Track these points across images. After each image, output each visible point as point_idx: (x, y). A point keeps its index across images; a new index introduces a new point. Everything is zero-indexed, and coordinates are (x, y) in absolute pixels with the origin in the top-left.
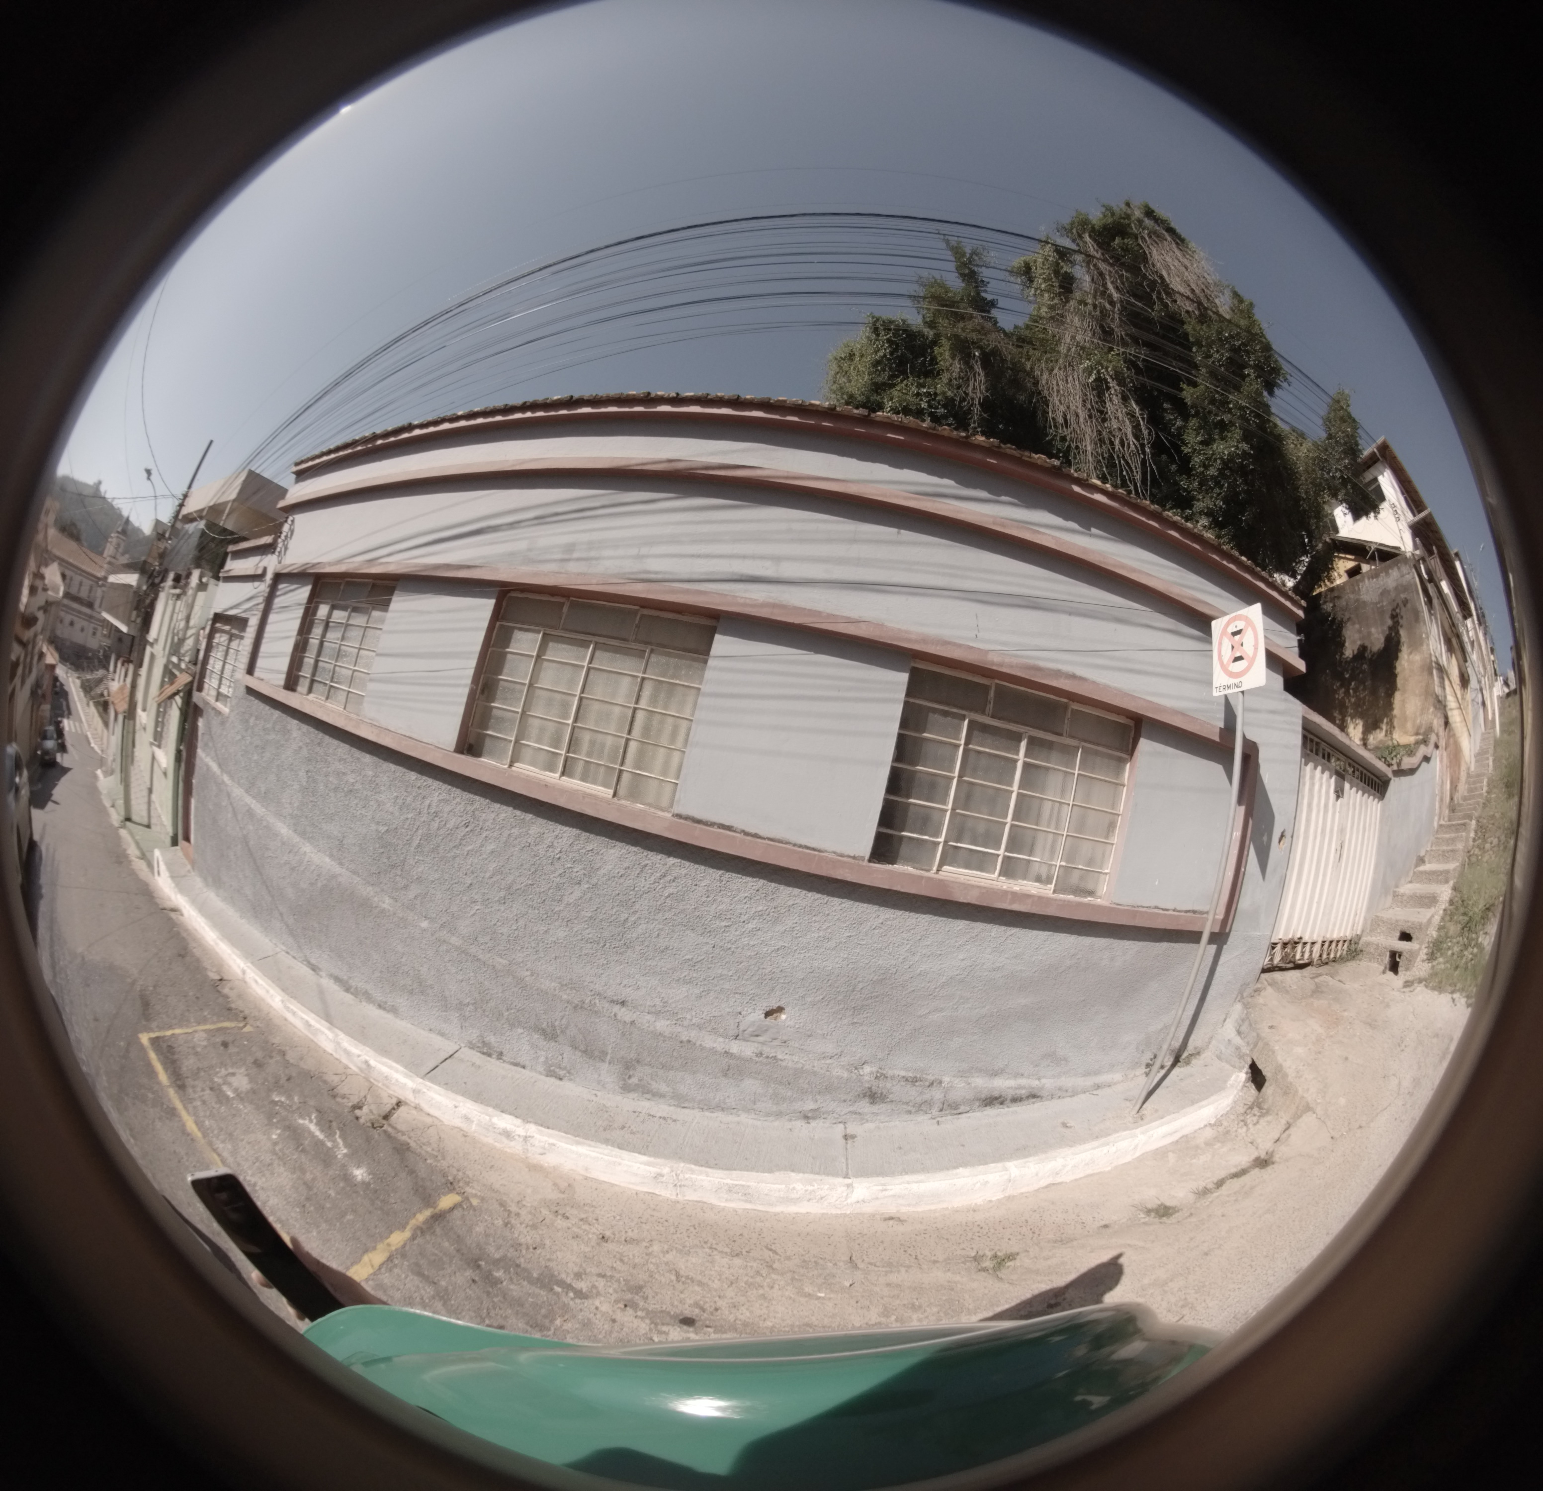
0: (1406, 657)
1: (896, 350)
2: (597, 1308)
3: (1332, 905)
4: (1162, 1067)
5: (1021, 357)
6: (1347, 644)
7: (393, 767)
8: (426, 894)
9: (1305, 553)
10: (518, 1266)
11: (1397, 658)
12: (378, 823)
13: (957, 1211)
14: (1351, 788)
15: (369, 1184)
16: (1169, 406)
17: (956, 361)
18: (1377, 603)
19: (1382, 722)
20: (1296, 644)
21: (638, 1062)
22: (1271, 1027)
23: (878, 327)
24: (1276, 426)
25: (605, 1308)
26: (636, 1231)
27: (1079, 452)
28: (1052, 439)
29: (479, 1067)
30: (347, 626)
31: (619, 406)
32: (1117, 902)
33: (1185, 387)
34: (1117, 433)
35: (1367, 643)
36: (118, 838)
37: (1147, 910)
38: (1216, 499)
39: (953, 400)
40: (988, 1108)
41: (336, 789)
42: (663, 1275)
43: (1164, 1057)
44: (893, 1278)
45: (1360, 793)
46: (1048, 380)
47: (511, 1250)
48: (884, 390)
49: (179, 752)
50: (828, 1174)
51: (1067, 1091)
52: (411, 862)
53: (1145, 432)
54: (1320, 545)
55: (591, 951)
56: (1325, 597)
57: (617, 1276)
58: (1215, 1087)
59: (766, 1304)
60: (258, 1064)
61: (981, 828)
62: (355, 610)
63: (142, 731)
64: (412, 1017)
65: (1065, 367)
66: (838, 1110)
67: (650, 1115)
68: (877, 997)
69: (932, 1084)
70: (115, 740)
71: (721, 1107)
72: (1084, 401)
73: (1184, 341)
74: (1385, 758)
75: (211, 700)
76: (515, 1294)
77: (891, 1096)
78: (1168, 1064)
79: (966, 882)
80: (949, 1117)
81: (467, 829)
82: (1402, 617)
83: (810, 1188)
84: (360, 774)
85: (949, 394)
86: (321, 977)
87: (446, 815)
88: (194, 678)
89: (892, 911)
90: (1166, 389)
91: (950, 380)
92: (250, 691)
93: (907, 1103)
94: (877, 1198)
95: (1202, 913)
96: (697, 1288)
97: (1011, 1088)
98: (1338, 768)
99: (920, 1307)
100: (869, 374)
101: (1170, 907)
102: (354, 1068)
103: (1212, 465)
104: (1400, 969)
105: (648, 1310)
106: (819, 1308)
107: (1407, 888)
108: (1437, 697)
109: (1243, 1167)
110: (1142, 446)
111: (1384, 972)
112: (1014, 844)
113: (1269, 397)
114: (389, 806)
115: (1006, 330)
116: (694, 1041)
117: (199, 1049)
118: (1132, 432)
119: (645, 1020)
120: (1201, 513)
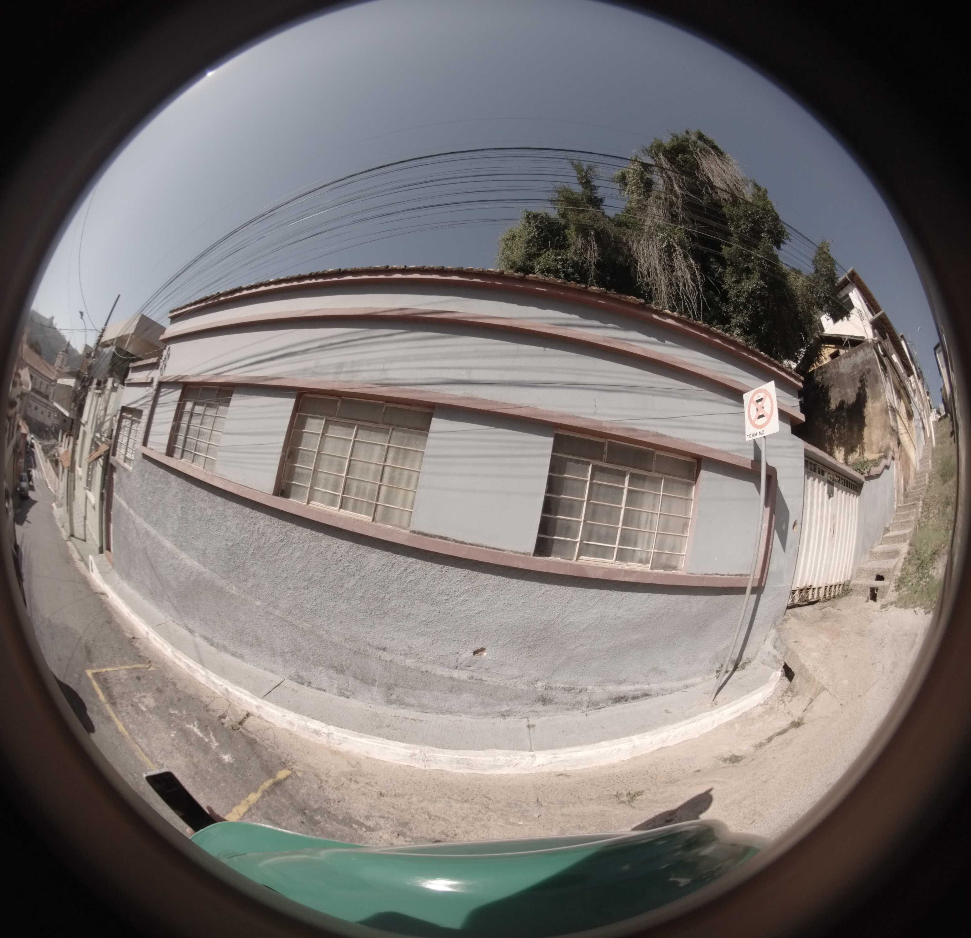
0: (870, 405)
1: (541, 232)
2: (381, 837)
3: (830, 564)
4: (727, 672)
5: (620, 234)
6: (832, 401)
7: (235, 505)
8: (259, 584)
9: (802, 346)
10: (329, 813)
11: (864, 406)
12: (227, 540)
13: (602, 768)
14: (838, 491)
15: (232, 764)
16: (714, 260)
17: (579, 239)
18: (850, 373)
19: (857, 447)
20: (798, 404)
21: (396, 685)
22: (795, 642)
23: (531, 218)
24: (781, 268)
25: (386, 836)
26: (401, 789)
27: (657, 293)
28: (641, 285)
29: (297, 691)
30: (204, 415)
31: (369, 275)
32: (691, 572)
33: (723, 247)
34: (681, 279)
35: (845, 399)
36: (67, 547)
37: (712, 575)
38: (745, 316)
39: (577, 263)
40: (617, 704)
42: (420, 815)
43: (728, 666)
44: (565, 810)
45: (844, 493)
46: (637, 247)
47: (324, 803)
48: (535, 258)
49: (102, 494)
50: (519, 750)
51: (667, 691)
52: (249, 564)
53: (699, 277)
54: (813, 340)
55: (363, 618)
56: (817, 373)
57: (392, 817)
58: (762, 681)
59: (486, 830)
60: (160, 691)
62: (209, 405)
63: (79, 480)
64: (253, 661)
65: (648, 239)
66: (523, 710)
67: (405, 718)
68: (543, 639)
69: (581, 691)
70: (63, 484)
71: (449, 711)
72: (660, 260)
73: (723, 219)
74: (860, 470)
75: (121, 461)
76: (329, 829)
77: (555, 700)
78: (731, 669)
79: (595, 565)
80: (593, 711)
81: (283, 543)
82: (867, 381)
83: (509, 758)
84: (215, 509)
85: (575, 259)
86: (195, 637)
87: (269, 535)
88: (110, 447)
89: (550, 585)
90: (712, 250)
91: (576, 250)
92: (145, 456)
93: (566, 704)
94: (551, 763)
95: (746, 575)
96: (442, 823)
97: (631, 691)
98: (829, 479)
99: (584, 827)
100: (525, 249)
101: (726, 573)
102: (219, 693)
103: (742, 296)
104: (877, 598)
105: (413, 837)
106: (520, 831)
107: (879, 548)
108: (892, 427)
109: (784, 728)
110: (697, 286)
111: (867, 601)
112: (624, 540)
113: (777, 250)
114: (233, 529)
115: (610, 217)
116: (430, 671)
117: (123, 681)
118: (691, 278)
119: (399, 659)
120: (735, 326)
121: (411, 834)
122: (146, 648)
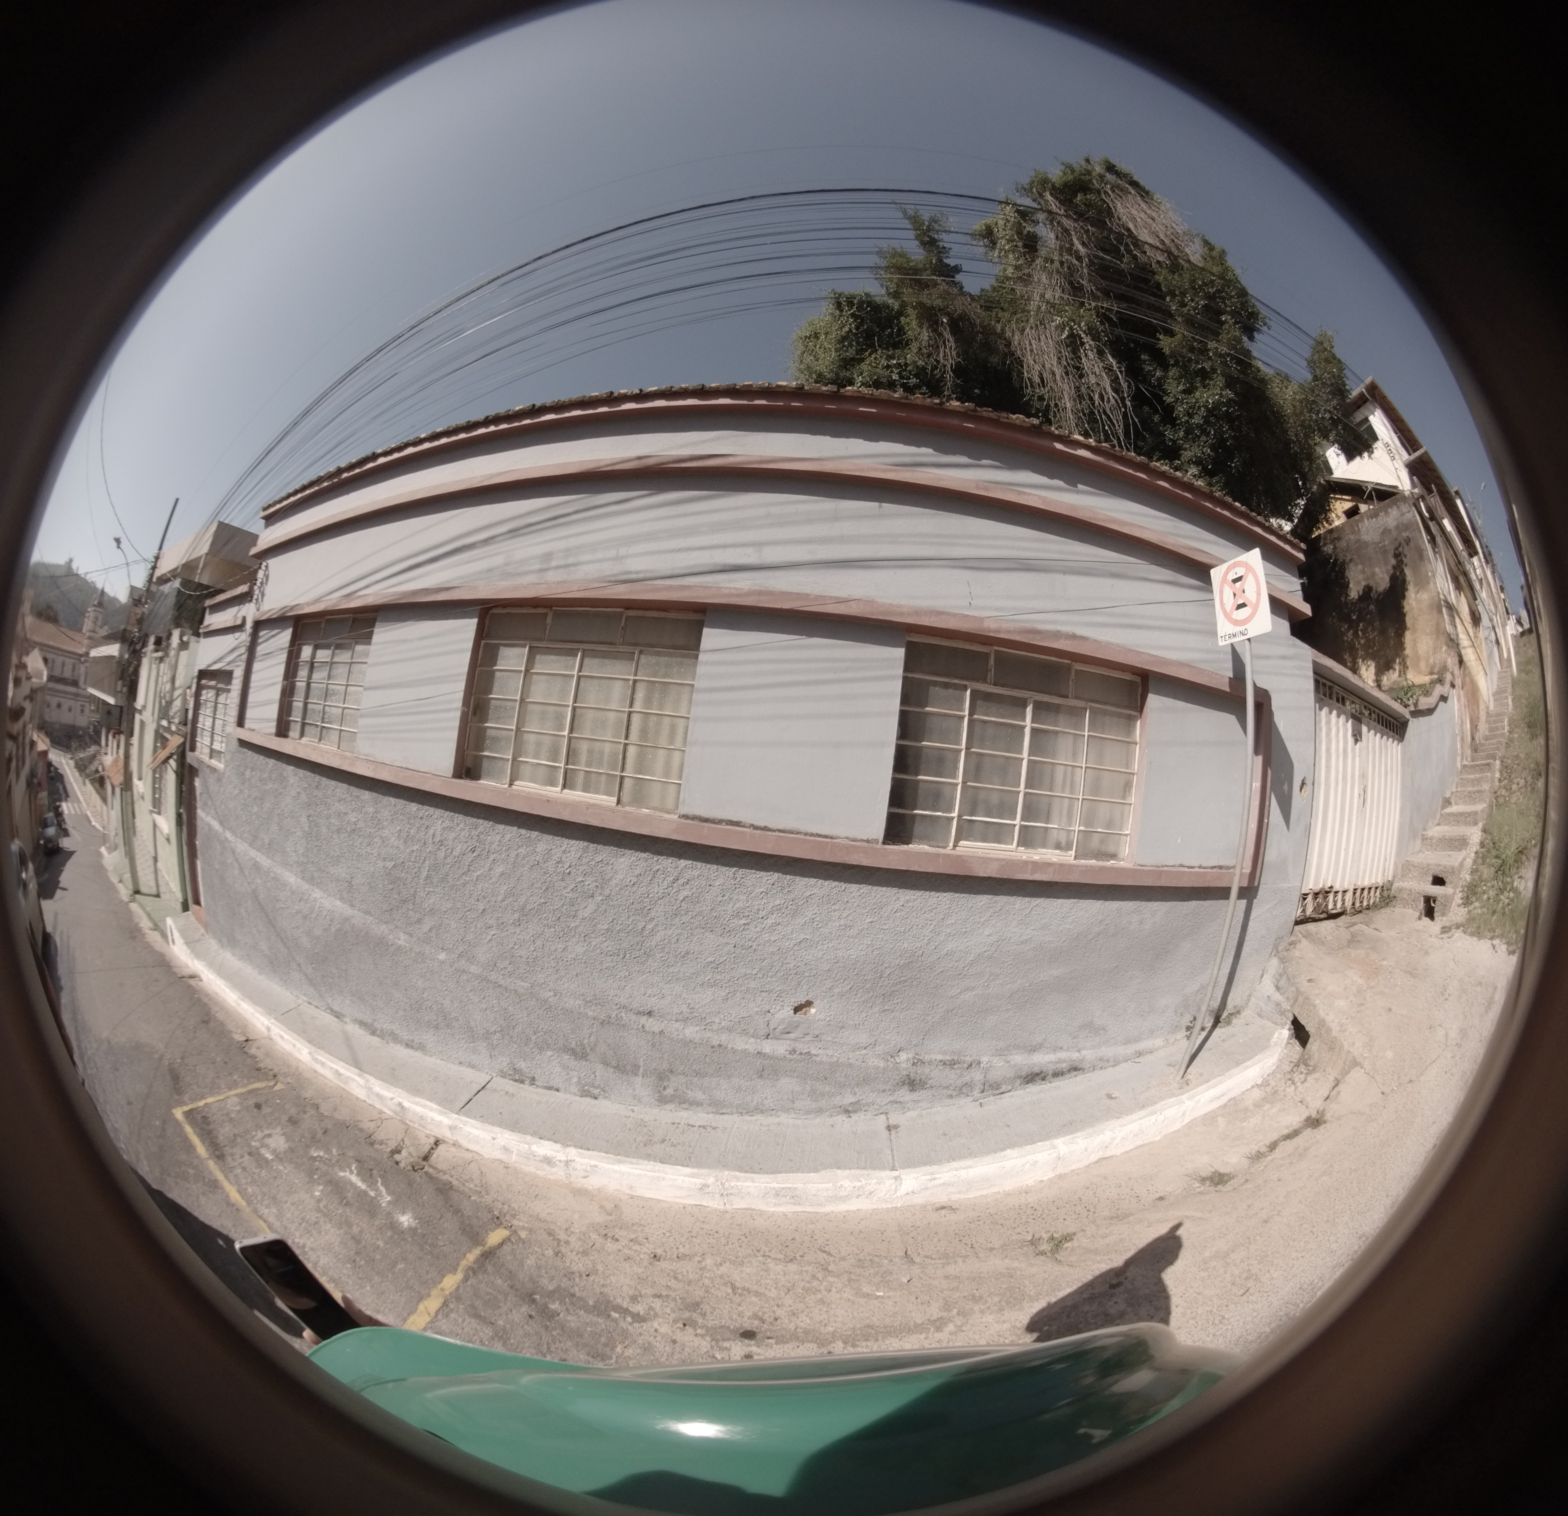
1: (862, 324)
2: (656, 1331)
3: (1360, 852)
4: (1203, 1029)
5: (991, 320)
6: (1351, 585)
7: (393, 800)
8: (441, 925)
9: (1300, 496)
10: (573, 1295)
11: (1404, 597)
12: (384, 859)
13: (1009, 1195)
15: (416, 1229)
16: (1147, 358)
17: (924, 330)
18: (1378, 543)
19: (1394, 662)
20: (1299, 587)
21: (671, 1072)
22: (1310, 981)
23: (843, 302)
24: (1259, 370)
25: (664, 1329)
26: (687, 1246)
27: (1058, 410)
28: (1030, 400)
29: (513, 1095)
30: (332, 663)
31: (583, 409)
32: (1140, 863)
33: (1161, 337)
34: (1095, 388)
35: (1372, 583)
36: (130, 912)
37: (1173, 869)
38: (1204, 447)
39: (924, 369)
40: (1030, 1085)
41: (338, 831)
42: (719, 1289)
43: (1204, 1019)
44: (951, 1270)
45: (1378, 735)
46: (1020, 340)
47: (565, 1280)
48: (853, 366)
49: (179, 816)
50: (874, 1168)
51: (1108, 1061)
52: (422, 894)
53: (1125, 385)
54: (1315, 487)
55: (611, 965)
56: (1325, 539)
57: (673, 1294)
58: (1258, 1045)
59: (825, 1309)
60: (293, 1121)
61: (995, 799)
62: (339, 647)
63: (141, 800)
64: (441, 1052)
65: (1037, 325)
66: (879, 1100)
67: (689, 1125)
68: (905, 981)
69: (970, 1066)
70: (115, 813)
71: (760, 1110)
72: (1059, 358)
73: (1157, 291)
74: (1401, 699)
75: (205, 758)
76: (573, 1325)
77: (930, 1082)
78: (1209, 1025)
79: (983, 855)
80: (992, 1098)
81: (474, 854)
82: (1405, 556)
83: (858, 1184)
84: (361, 812)
85: (920, 363)
86: (345, 1023)
87: (451, 842)
88: (186, 739)
89: (913, 892)
90: (1143, 339)
91: (920, 349)
92: (242, 743)
93: (947, 1088)
94: (927, 1188)
95: (1228, 868)
96: (754, 1299)
97: (1052, 1062)
98: (1354, 711)
99: (981, 1298)
100: (837, 350)
101: (1195, 863)
102: (388, 1112)
103: (1196, 413)
104: (1436, 914)
105: (707, 1327)
106: (879, 1308)
107: (1435, 831)
108: (1449, 635)
109: (1294, 1128)
110: (1123, 399)
111: (1420, 919)
112: (1030, 812)
113: (1250, 343)
114: (393, 841)
115: (973, 293)
116: (725, 1044)
117: (233, 1115)
118: (1111, 386)
119: (673, 1028)
120: (1190, 462)
121: (705, 1322)
122: (267, 1055)
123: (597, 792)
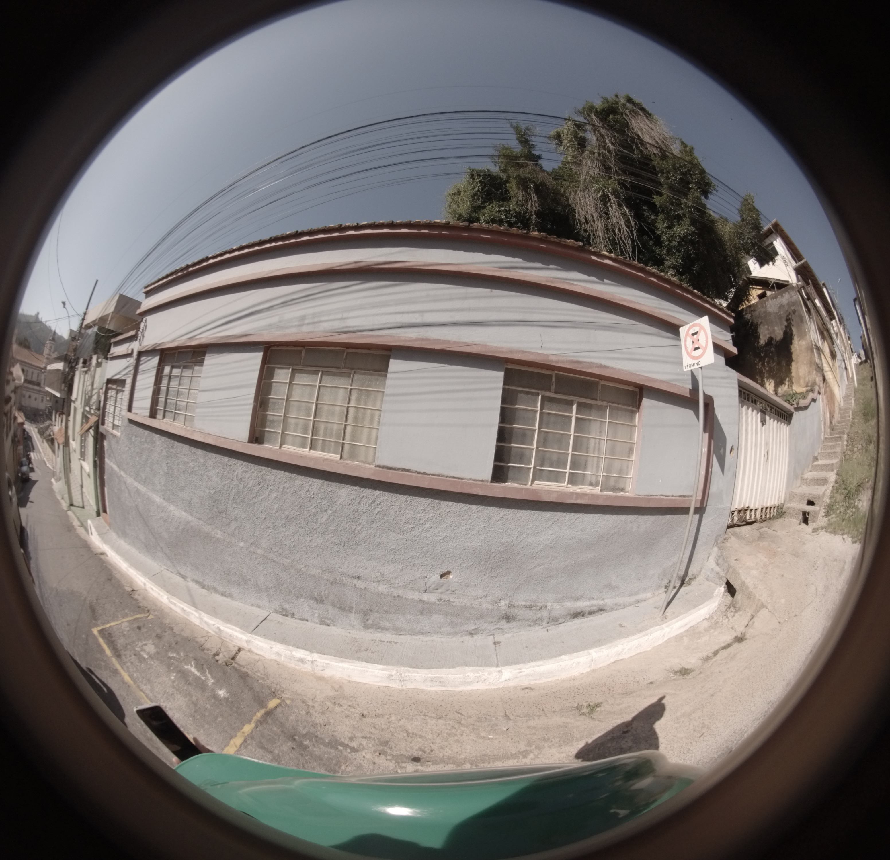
0: (797, 343)
1: (485, 187)
2: (364, 757)
3: (765, 489)
4: (674, 587)
5: (558, 186)
6: (761, 337)
7: (214, 455)
8: (241, 526)
9: (732, 286)
10: (317, 737)
11: (791, 343)
12: (209, 489)
13: (564, 681)
14: (770, 419)
15: (228, 699)
16: (646, 208)
17: (520, 191)
18: (777, 313)
19: (785, 380)
20: (730, 338)
21: (371, 611)
22: (736, 560)
23: (473, 174)
24: (710, 215)
25: (368, 756)
26: (381, 709)
27: (595, 238)
28: (579, 231)
29: (282, 623)
30: (181, 376)
31: (325, 234)
32: (638, 494)
33: (655, 197)
34: (616, 225)
35: (773, 336)
36: (67, 516)
37: (656, 497)
38: (677, 259)
39: (520, 213)
40: (575, 619)
42: (399, 734)
43: (675, 582)
44: (531, 723)
45: (776, 421)
46: (574, 197)
47: (312, 728)
48: (480, 210)
49: (95, 462)
50: (487, 666)
51: (620, 605)
52: (230, 509)
53: (633, 224)
54: (741, 281)
55: (337, 550)
56: (746, 311)
57: (373, 736)
58: (706, 597)
59: (459, 745)
60: (158, 637)
61: (555, 457)
62: (185, 367)
63: (74, 453)
64: (241, 599)
65: (584, 189)
66: (489, 628)
67: (381, 641)
68: (504, 560)
69: (541, 608)
70: (60, 460)
71: (421, 633)
72: (596, 208)
73: (653, 171)
74: (789, 401)
75: (110, 429)
76: (317, 753)
77: (518, 617)
78: (678, 585)
79: (548, 489)
80: (554, 626)
81: (260, 486)
82: (793, 320)
83: (478, 675)
84: (197, 462)
85: (517, 209)
86: (188, 582)
87: (247, 480)
88: (99, 418)
89: (507, 510)
90: (644, 197)
91: (517, 202)
92: (131, 421)
93: (528, 620)
94: (517, 677)
95: (688, 496)
96: (419, 740)
97: (588, 606)
98: (761, 408)
99: (548, 739)
100: (470, 202)
101: (670, 494)
102: (212, 632)
103: (674, 240)
104: (809, 522)
105: (393, 755)
106: (490, 744)
107: (809, 475)
108: (817, 365)
109: (728, 643)
110: (632, 231)
111: (800, 524)
112: (575, 465)
113: (705, 200)
114: (214, 478)
115: (548, 171)
116: (401, 596)
117: (125, 633)
118: (625, 224)
119: (372, 586)
120: (669, 267)
121: (392, 752)
122: (144, 599)
123: (329, 452)
